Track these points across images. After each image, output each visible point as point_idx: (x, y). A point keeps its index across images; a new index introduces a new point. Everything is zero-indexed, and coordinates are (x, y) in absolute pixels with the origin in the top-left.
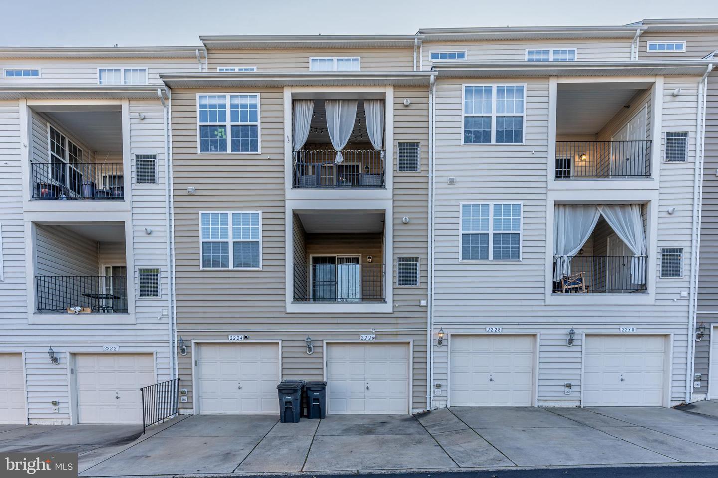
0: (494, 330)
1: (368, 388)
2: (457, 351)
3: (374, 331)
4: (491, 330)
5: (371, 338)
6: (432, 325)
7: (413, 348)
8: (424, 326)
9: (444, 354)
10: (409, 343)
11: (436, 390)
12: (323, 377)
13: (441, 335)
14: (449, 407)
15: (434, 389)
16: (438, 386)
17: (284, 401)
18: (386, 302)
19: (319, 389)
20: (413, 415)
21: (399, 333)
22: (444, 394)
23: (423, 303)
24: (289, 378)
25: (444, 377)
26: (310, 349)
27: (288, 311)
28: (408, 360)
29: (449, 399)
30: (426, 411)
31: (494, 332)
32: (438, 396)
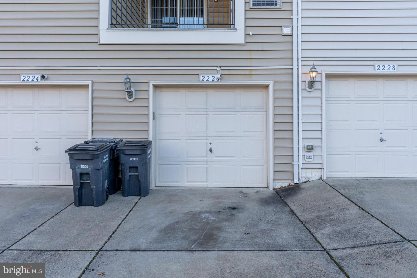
0: (386, 68)
1: (211, 150)
2: (332, 99)
3: (219, 69)
4: (381, 68)
5: (215, 79)
6: (300, 62)
7: (274, 94)
8: (288, 62)
9: (317, 102)
10: (267, 87)
11: (307, 154)
12: (148, 134)
13: (314, 74)
14: (325, 178)
15: (304, 152)
16: (310, 148)
17: (78, 171)
18: (236, 29)
19: (137, 152)
20: (274, 189)
21: (253, 72)
22: (318, 160)
23: (287, 30)
24: (99, 136)
25: (317, 135)
26: (130, 96)
27: (101, 42)
28: (267, 111)
29: (325, 166)
30: (293, 184)
31: (386, 72)
32: (309, 163)
